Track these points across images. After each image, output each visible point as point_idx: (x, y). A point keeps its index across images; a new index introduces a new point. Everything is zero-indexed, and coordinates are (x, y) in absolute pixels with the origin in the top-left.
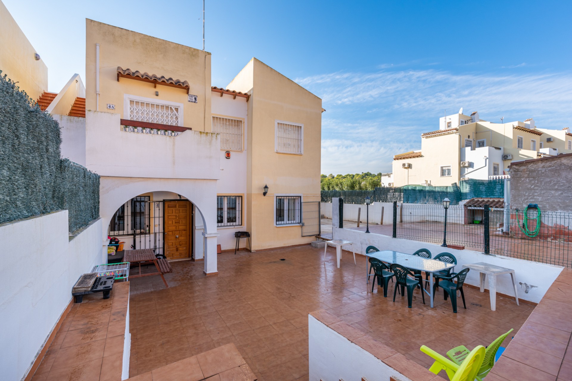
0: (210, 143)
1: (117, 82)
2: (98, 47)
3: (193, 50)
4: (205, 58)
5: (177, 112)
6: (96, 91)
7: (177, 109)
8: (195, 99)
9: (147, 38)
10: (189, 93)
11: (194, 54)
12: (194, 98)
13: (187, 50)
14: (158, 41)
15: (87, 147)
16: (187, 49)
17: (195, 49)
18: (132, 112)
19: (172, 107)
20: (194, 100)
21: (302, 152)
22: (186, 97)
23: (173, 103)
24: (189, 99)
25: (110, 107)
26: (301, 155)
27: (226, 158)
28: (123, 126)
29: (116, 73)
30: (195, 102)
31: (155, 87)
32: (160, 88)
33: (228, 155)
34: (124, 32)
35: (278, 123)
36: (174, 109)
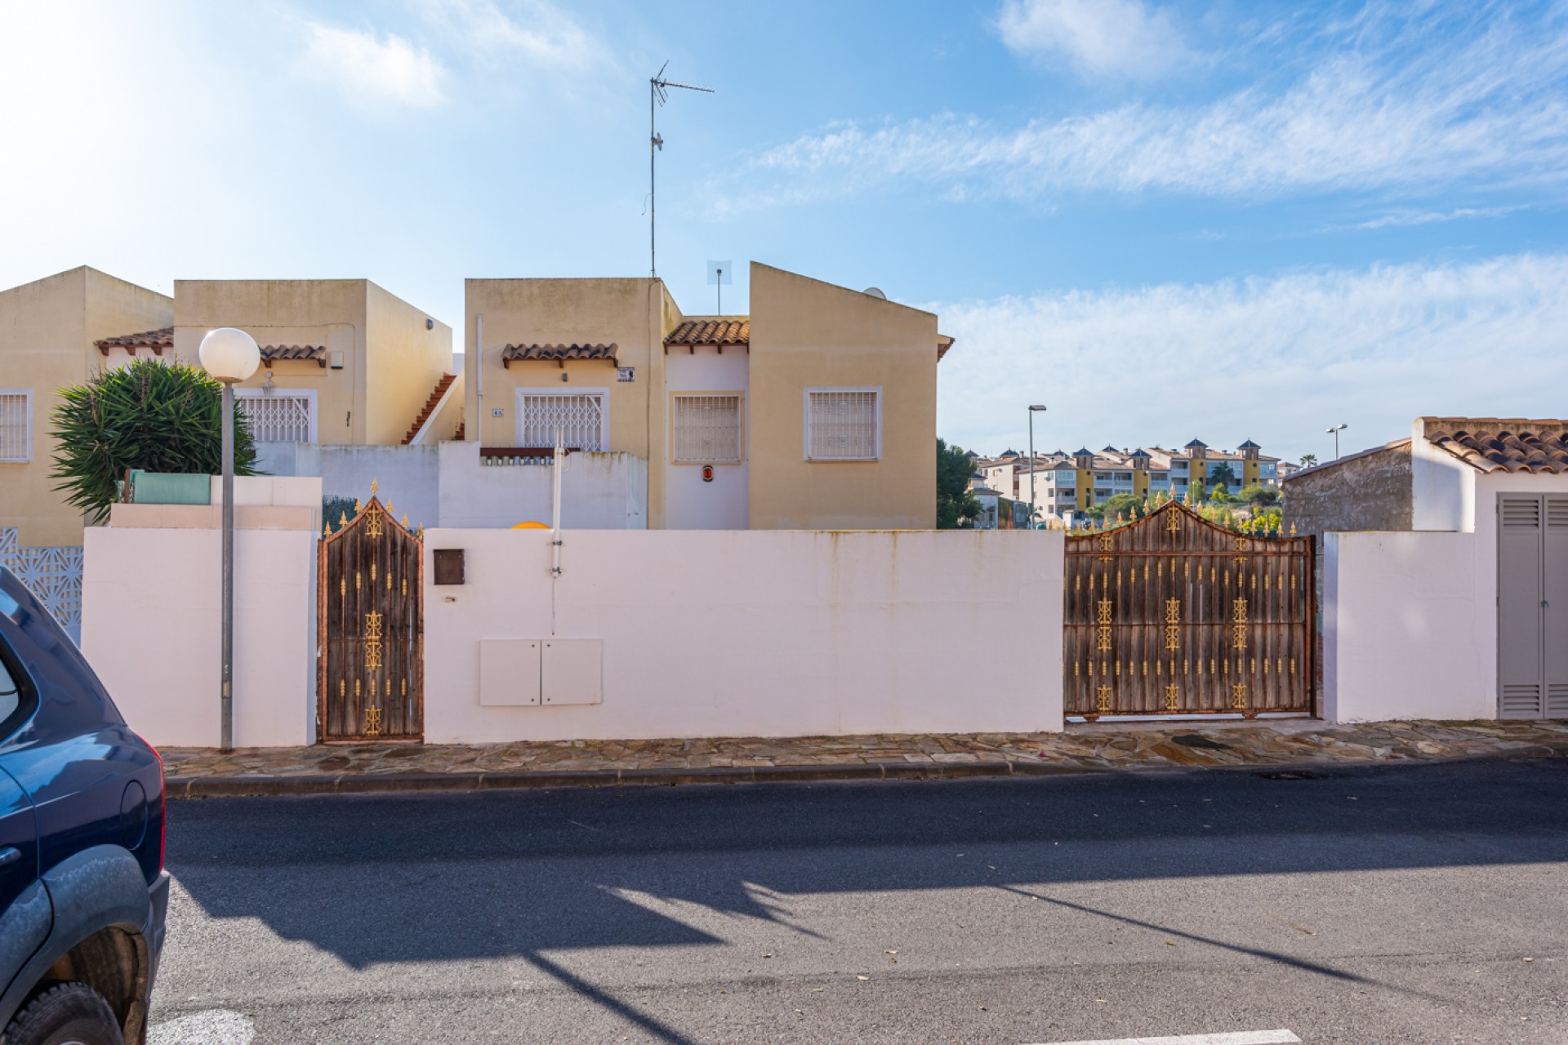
0: (609, 470)
1: (505, 370)
2: (480, 321)
3: (626, 282)
4: (649, 290)
5: (599, 405)
6: (477, 391)
7: (598, 400)
8: (631, 374)
9: (550, 282)
10: (619, 366)
11: (628, 288)
12: (628, 372)
13: (616, 286)
14: (567, 283)
15: (441, 493)
16: (616, 282)
17: (630, 280)
18: (527, 416)
19: (590, 397)
20: (628, 377)
21: (879, 454)
22: (615, 374)
23: (589, 390)
24: (620, 377)
25: (496, 413)
26: (875, 461)
27: (705, 480)
28: (485, 458)
29: (501, 359)
30: (630, 381)
31: (561, 366)
32: (570, 368)
33: (708, 474)
34: (516, 284)
35: (813, 394)
36: (593, 400)
